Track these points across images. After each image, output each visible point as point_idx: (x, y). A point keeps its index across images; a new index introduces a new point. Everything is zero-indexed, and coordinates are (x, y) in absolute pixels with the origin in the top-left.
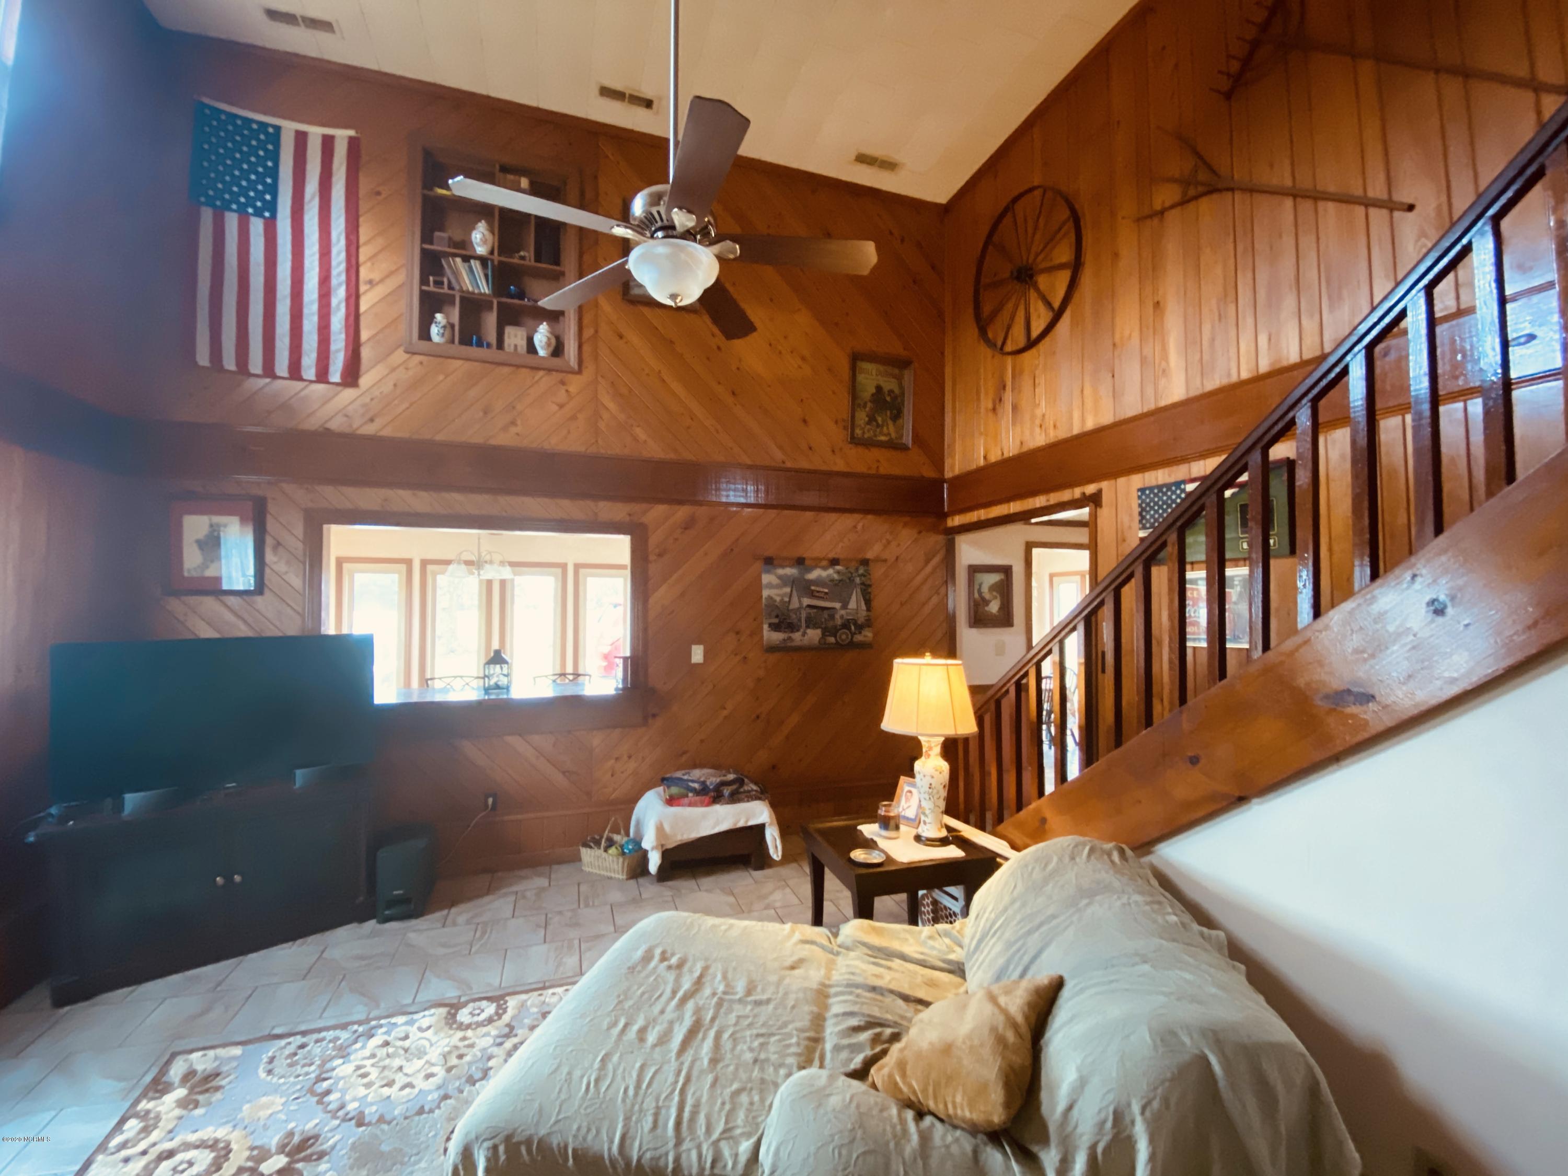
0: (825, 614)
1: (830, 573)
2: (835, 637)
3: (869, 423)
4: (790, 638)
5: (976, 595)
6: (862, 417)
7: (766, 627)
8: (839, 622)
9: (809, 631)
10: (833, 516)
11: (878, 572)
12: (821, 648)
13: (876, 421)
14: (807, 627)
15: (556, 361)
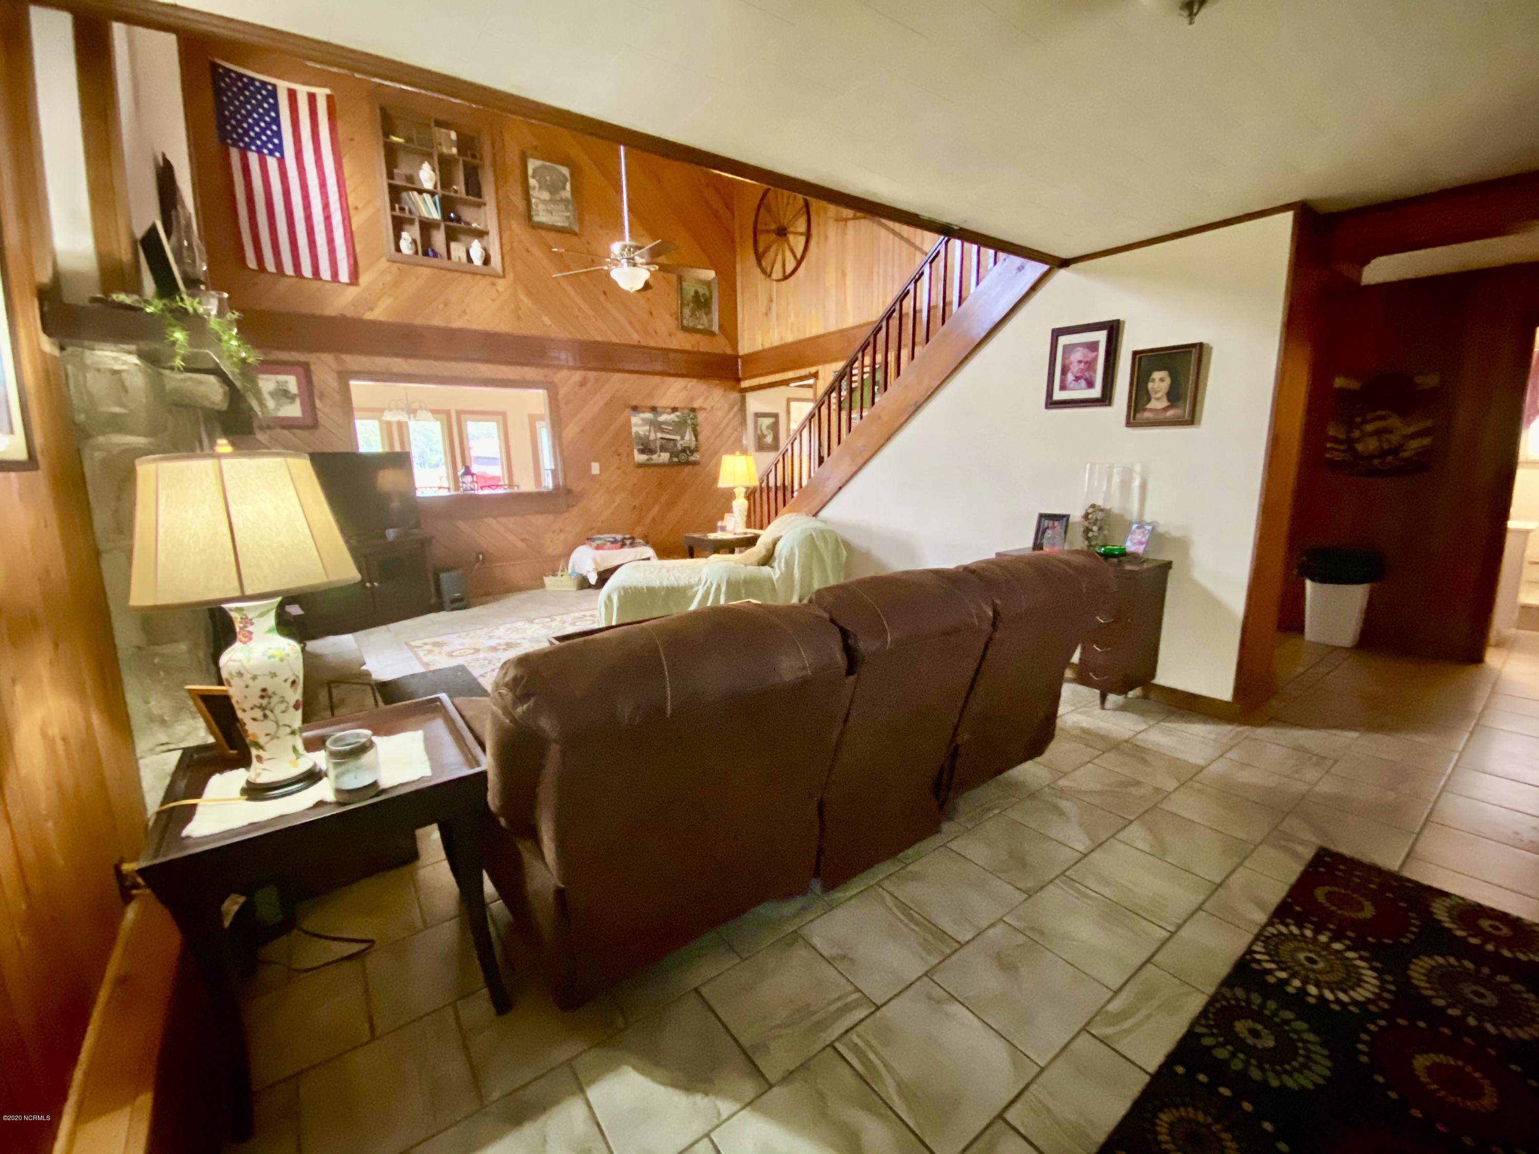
0: (672, 444)
1: (673, 417)
2: (678, 457)
3: (691, 316)
4: (651, 459)
5: (759, 432)
6: (687, 311)
7: (636, 451)
8: (680, 448)
9: (663, 454)
10: (672, 379)
11: (701, 416)
12: (671, 464)
13: (696, 315)
14: (661, 451)
15: (486, 269)
